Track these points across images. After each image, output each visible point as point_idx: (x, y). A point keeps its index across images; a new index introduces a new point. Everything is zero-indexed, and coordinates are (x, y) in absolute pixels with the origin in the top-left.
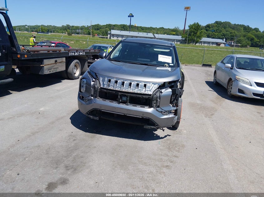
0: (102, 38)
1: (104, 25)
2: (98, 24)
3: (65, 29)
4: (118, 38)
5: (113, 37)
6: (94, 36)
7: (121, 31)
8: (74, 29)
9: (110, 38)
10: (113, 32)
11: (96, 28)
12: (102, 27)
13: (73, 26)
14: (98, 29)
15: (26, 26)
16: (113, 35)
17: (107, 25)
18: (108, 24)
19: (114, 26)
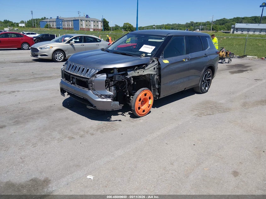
0: (226, 33)
1: (231, 19)
2: (224, 19)
3: (189, 27)
4: (248, 32)
5: (237, 31)
6: (218, 31)
7: (248, 24)
8: (197, 26)
9: (233, 32)
10: (238, 25)
11: (221, 22)
12: (228, 21)
13: (197, 23)
14: (223, 24)
15: (154, 25)
16: (237, 29)
17: (234, 18)
18: (236, 17)
19: (243, 18)
